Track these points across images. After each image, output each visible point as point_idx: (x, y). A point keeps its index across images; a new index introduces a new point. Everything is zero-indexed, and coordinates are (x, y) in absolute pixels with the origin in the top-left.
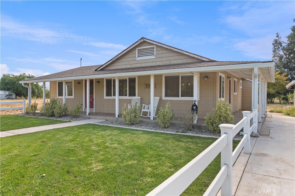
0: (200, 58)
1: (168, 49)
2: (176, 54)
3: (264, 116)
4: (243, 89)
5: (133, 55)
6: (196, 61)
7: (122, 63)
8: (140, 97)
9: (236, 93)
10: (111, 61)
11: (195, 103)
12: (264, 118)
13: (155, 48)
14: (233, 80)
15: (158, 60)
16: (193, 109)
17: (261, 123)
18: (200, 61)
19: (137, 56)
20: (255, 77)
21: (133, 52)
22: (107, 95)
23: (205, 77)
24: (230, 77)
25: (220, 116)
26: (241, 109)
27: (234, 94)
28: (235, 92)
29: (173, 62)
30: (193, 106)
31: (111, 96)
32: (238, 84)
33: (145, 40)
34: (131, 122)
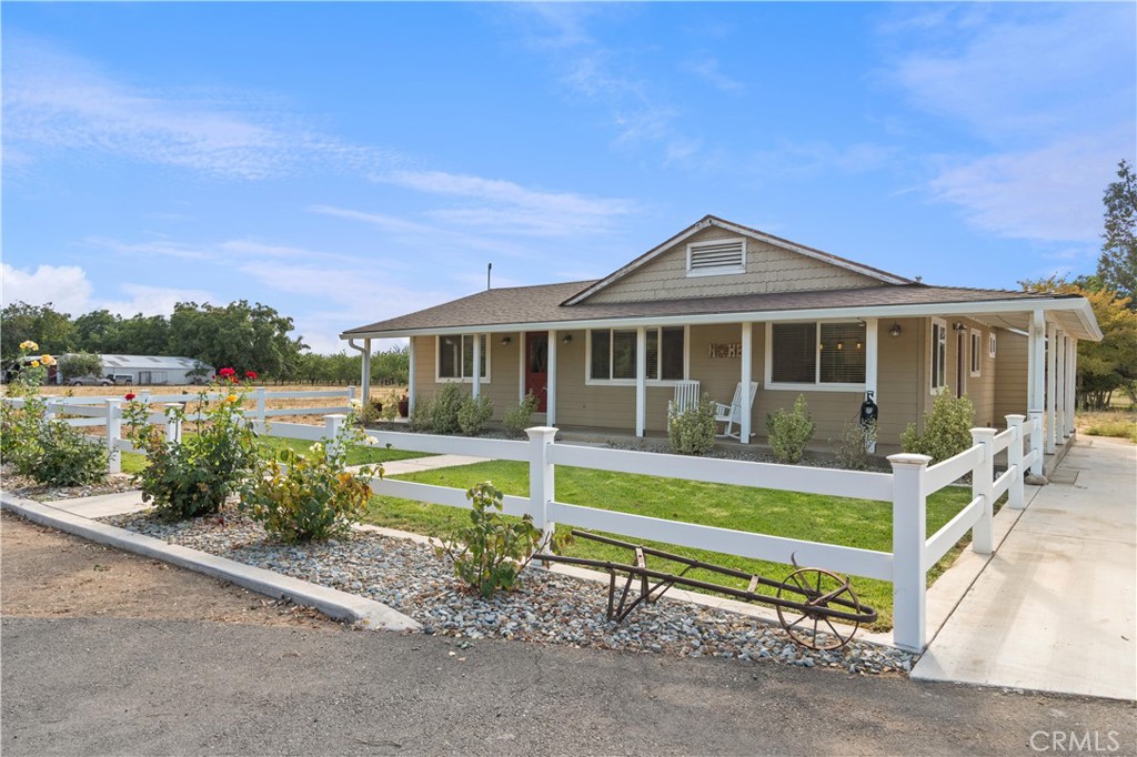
0: (878, 275)
1: (782, 249)
2: (806, 264)
3: (1064, 441)
4: (997, 361)
5: (678, 264)
6: (868, 284)
7: (643, 286)
8: (698, 383)
9: (976, 374)
10: (611, 280)
11: (869, 400)
12: (1064, 447)
13: (744, 245)
14: (969, 334)
15: (751, 278)
16: (864, 415)
17: (1054, 457)
18: (878, 284)
19: (688, 268)
20: (1037, 332)
21: (678, 255)
22: (594, 375)
23: (891, 328)
24: (961, 327)
25: (945, 431)
26: (991, 422)
27: (973, 375)
28: (973, 370)
29: (798, 286)
30: (865, 406)
31: (608, 377)
32: (984, 345)
33: (715, 222)
34: (694, 446)
